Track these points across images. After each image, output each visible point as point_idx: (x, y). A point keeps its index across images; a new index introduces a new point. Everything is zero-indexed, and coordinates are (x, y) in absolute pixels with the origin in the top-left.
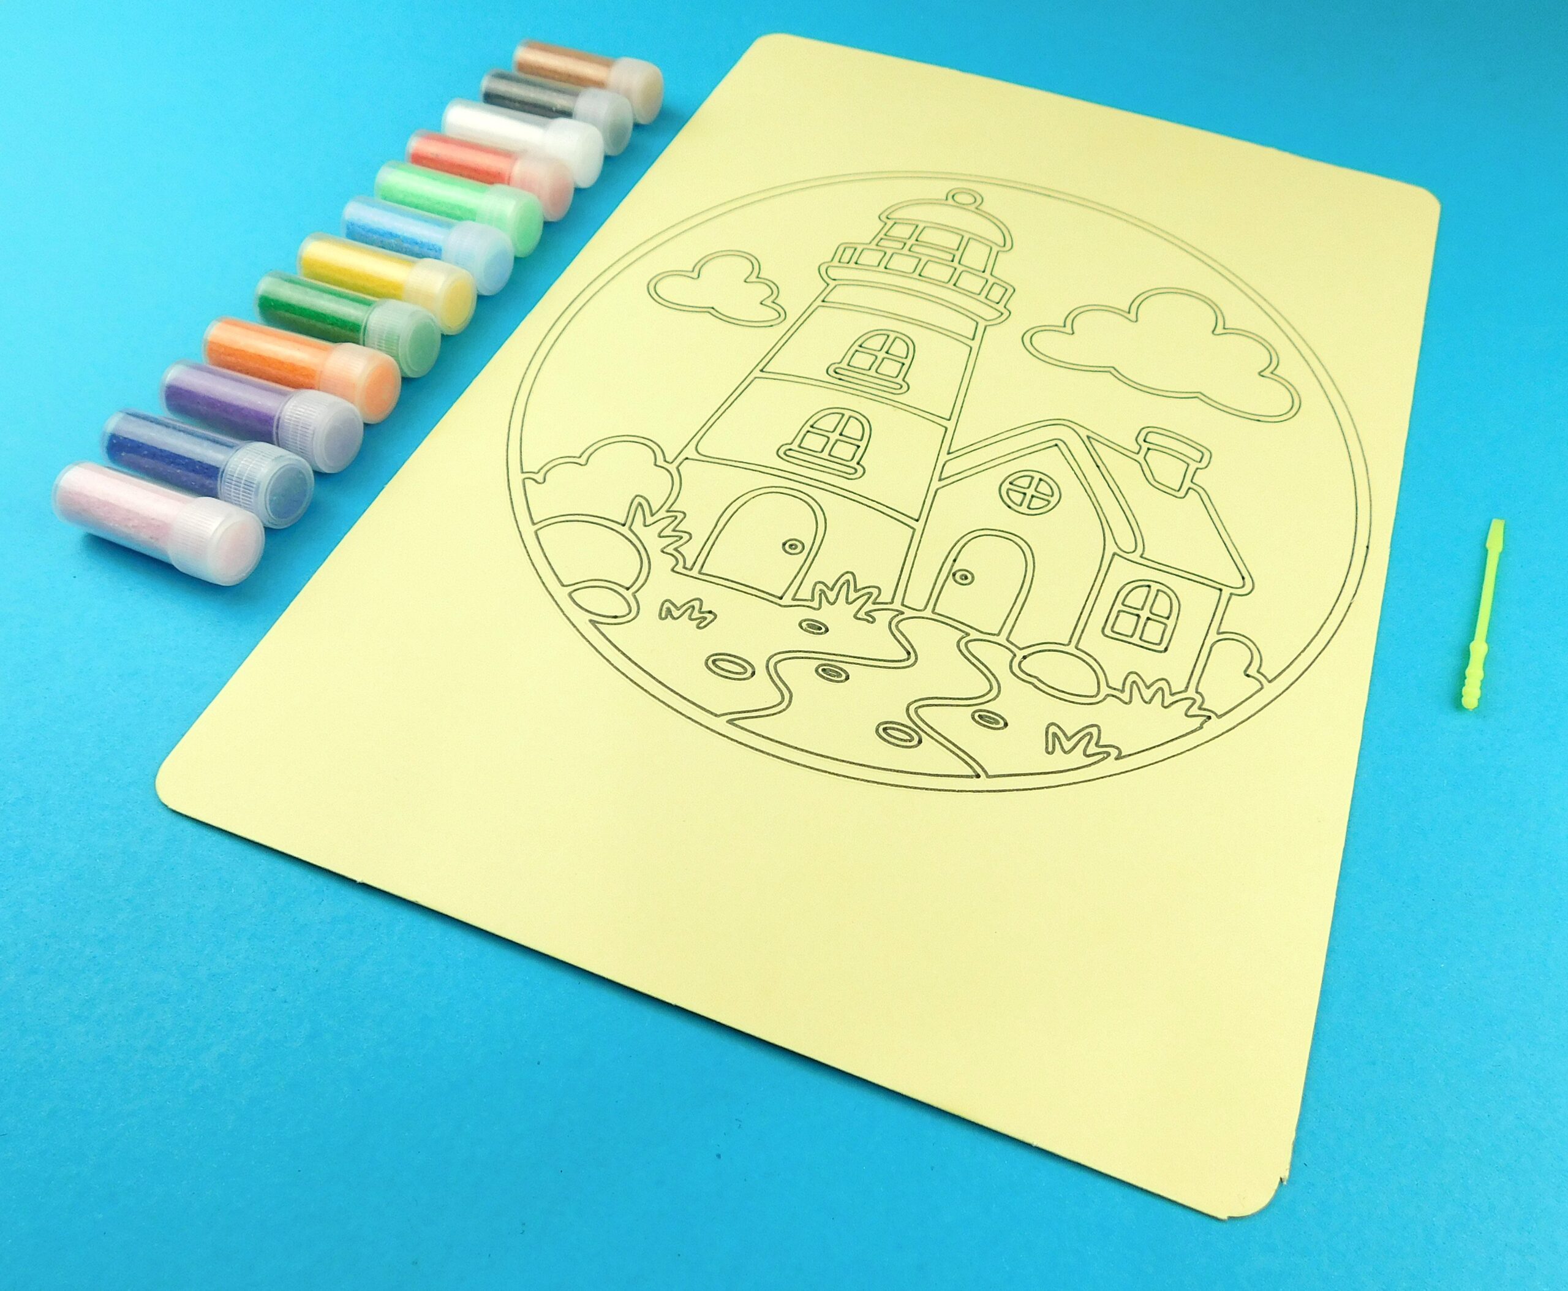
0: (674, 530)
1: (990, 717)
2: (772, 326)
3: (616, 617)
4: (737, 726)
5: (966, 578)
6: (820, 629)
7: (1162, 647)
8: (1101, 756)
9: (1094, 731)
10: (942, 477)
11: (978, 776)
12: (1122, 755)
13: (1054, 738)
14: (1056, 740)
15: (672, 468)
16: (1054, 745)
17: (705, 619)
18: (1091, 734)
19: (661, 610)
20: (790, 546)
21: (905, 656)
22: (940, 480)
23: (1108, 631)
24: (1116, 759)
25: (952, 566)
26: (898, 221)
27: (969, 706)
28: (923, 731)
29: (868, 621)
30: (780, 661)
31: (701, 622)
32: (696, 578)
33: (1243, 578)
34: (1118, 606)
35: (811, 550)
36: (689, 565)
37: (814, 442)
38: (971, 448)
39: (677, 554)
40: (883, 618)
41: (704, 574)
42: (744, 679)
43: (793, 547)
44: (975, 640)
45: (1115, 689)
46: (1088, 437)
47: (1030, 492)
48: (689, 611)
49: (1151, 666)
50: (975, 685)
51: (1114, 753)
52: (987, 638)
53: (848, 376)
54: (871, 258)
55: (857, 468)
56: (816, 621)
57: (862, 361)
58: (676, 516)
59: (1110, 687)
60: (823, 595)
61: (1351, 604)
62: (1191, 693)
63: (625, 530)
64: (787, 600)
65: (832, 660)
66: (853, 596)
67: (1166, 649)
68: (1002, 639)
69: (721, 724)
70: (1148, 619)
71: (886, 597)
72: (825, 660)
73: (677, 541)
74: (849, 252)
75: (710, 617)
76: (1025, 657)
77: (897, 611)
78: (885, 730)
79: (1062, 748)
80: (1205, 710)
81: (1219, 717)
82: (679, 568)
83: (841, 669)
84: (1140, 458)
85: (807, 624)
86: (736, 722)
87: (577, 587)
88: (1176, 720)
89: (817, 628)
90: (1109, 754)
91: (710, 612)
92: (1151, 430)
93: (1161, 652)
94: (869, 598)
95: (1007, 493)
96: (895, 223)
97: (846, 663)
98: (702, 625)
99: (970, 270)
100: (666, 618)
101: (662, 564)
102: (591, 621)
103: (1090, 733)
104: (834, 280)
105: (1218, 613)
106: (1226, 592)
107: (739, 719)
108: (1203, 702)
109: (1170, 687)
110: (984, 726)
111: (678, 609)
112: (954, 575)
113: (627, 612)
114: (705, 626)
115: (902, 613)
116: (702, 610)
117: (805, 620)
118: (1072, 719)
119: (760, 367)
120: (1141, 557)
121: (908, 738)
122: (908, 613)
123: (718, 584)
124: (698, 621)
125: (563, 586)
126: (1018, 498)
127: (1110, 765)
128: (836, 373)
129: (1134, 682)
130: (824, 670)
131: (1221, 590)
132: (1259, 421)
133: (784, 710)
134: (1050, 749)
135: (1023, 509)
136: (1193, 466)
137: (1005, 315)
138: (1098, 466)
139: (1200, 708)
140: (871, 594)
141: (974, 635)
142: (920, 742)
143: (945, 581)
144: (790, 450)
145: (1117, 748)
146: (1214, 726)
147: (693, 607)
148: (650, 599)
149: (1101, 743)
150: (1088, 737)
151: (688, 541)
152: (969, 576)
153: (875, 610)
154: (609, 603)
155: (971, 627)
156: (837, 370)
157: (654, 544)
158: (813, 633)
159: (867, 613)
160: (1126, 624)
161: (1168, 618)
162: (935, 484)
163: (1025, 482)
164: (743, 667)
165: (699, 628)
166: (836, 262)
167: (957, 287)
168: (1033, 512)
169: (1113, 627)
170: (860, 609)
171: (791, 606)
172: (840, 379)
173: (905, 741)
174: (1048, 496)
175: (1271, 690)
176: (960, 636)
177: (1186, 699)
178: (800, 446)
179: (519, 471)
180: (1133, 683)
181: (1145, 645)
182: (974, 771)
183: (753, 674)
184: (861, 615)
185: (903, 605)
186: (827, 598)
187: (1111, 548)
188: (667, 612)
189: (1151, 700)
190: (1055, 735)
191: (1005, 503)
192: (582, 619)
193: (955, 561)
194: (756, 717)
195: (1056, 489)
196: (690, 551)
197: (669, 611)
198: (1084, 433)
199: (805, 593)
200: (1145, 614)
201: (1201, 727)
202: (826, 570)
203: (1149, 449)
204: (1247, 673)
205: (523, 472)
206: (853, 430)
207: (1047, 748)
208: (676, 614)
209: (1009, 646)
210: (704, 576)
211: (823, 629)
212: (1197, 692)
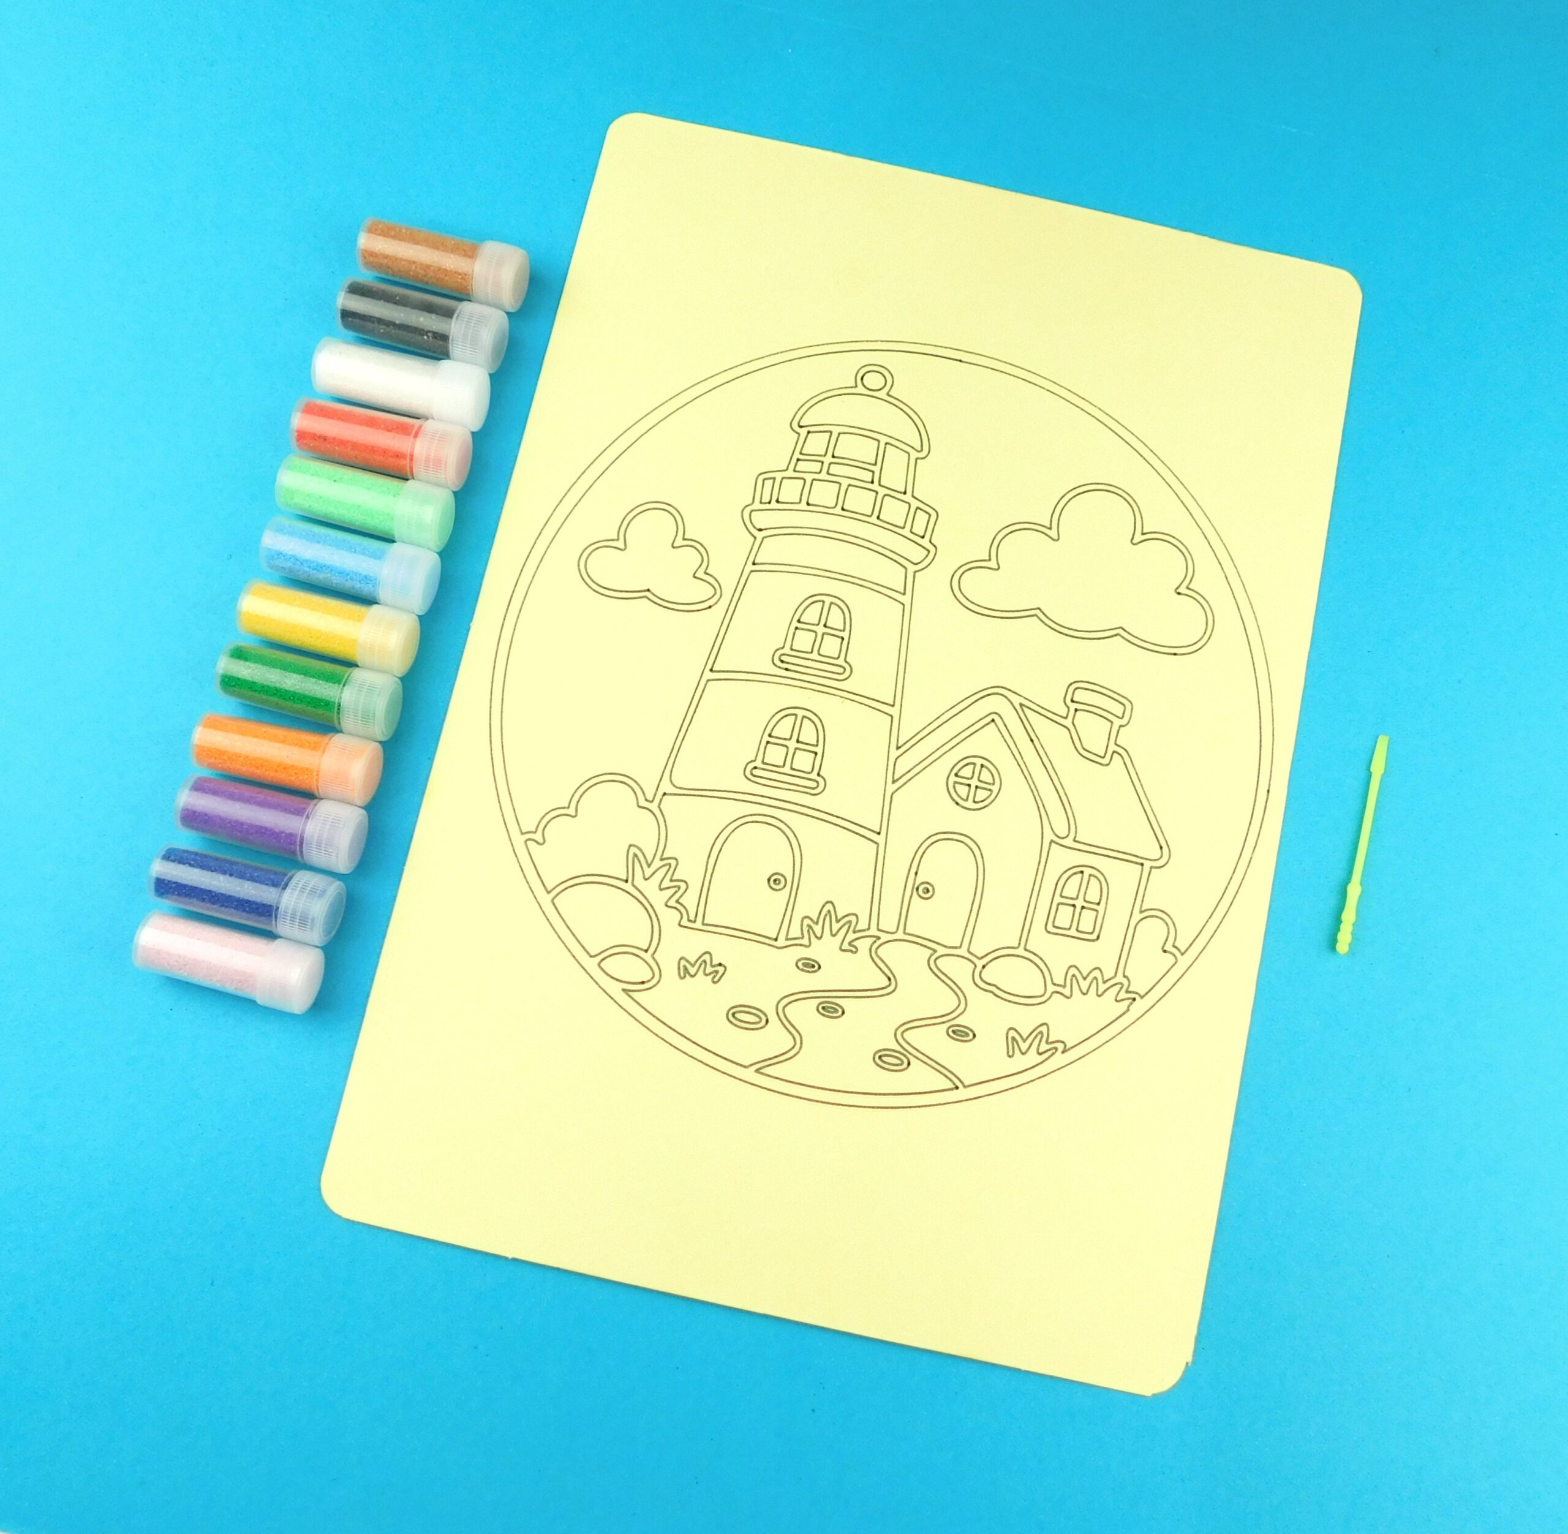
0: (671, 880)
1: (961, 1031)
2: (710, 607)
3: (643, 983)
4: (763, 1074)
5: (926, 891)
6: (813, 966)
7: (1094, 936)
8: (1050, 1053)
9: (1044, 1029)
10: (895, 779)
11: (957, 1088)
12: (1067, 1048)
13: (1013, 1042)
14: (1015, 1043)
15: (654, 807)
16: (1013, 1048)
17: (717, 972)
18: (1041, 1033)
19: (679, 968)
20: (775, 881)
21: (887, 982)
22: (894, 782)
23: (1050, 928)
24: (1063, 1052)
25: (915, 879)
26: (811, 429)
27: (943, 1023)
28: (910, 1053)
29: (851, 951)
30: (786, 1006)
31: (714, 977)
32: (701, 930)
33: (1161, 848)
34: (1058, 899)
35: (793, 883)
36: (692, 918)
37: (775, 755)
38: (918, 738)
39: (679, 907)
40: (863, 945)
41: (707, 925)
42: (761, 1028)
43: (777, 882)
44: (942, 956)
45: (1058, 985)
46: (1021, 705)
47: (974, 782)
48: (703, 966)
49: (1085, 956)
50: (946, 1002)
51: (1060, 1047)
52: (952, 952)
53: (794, 664)
54: (791, 491)
55: (816, 782)
56: (809, 959)
57: (804, 641)
58: (670, 863)
59: (1055, 984)
60: (811, 931)
61: (1251, 858)
62: (1120, 978)
63: (628, 887)
64: (782, 942)
65: (828, 997)
66: (836, 927)
67: (1098, 937)
68: (963, 952)
69: (750, 1075)
70: (1083, 907)
71: (862, 925)
72: (823, 997)
73: (676, 892)
74: (769, 483)
75: (721, 969)
76: (984, 967)
77: (874, 936)
78: (880, 1057)
79: (1020, 1050)
80: (1130, 992)
81: (1142, 997)
82: (685, 922)
83: (837, 1004)
84: (1068, 722)
85: (803, 964)
86: (762, 1071)
87: (603, 956)
88: (1108, 1007)
89: (811, 966)
90: (1056, 1049)
91: (720, 965)
92: (1075, 685)
93: (1093, 941)
94: (849, 927)
95: (954, 787)
96: (809, 432)
97: (840, 997)
98: (716, 979)
99: (892, 493)
100: (685, 977)
101: (669, 918)
102: (624, 990)
103: (1041, 1031)
104: (760, 530)
105: (1140, 892)
106: (1147, 864)
107: (764, 1067)
108: (1129, 986)
109: (1102, 976)
110: (957, 1040)
111: (693, 965)
112: (917, 889)
113: (651, 975)
114: (719, 980)
115: (879, 938)
116: (713, 964)
117: (799, 960)
118: (1026, 1020)
119: (709, 666)
120: (1075, 841)
121: (899, 1062)
122: (885, 937)
123: (721, 934)
124: (712, 975)
125: (591, 956)
126: (963, 791)
127: (1059, 1059)
128: (782, 661)
129: (1074, 976)
130: (823, 1008)
131: (1142, 865)
132: (1175, 654)
133: (798, 1052)
134: (1011, 1054)
135: (970, 804)
136: (1117, 722)
137: (932, 552)
138: (1032, 741)
139: (1127, 992)
140: (850, 922)
141: (941, 951)
142: (909, 1064)
143: (911, 897)
144: (755, 768)
145: (1063, 1042)
146: (1140, 1006)
147: (705, 961)
148: (668, 959)
149: (1050, 1040)
150: (1040, 1036)
151: (686, 890)
152: (930, 889)
153: (856, 939)
154: (634, 969)
155: (937, 943)
156: (783, 658)
157: (658, 899)
158: (808, 972)
159: (850, 944)
160: (1064, 917)
161: (1098, 904)
162: (891, 788)
163: (967, 772)
164: (758, 1016)
165: (714, 982)
166: (757, 505)
167: (881, 520)
168: (981, 806)
169: (1054, 922)
170: (843, 940)
171: (786, 947)
172: (787, 669)
173: (897, 1065)
174: (990, 784)
175: (1184, 961)
176: (929, 955)
177: (1116, 984)
178: (764, 763)
179: (519, 833)
180: (1074, 974)
181: (1082, 937)
182: (954, 1084)
183: (767, 1021)
184: (846, 946)
185: (879, 930)
186: (814, 933)
187: (1049, 836)
188: (684, 973)
189: (1088, 991)
190: (1014, 1039)
191: (954, 800)
192: (615, 989)
193: (916, 873)
194: (777, 1063)
195: (996, 773)
196: (690, 901)
197: (686, 969)
198: (1017, 700)
199: (795, 932)
200: (1079, 903)
201: (1128, 1010)
202: (808, 905)
203: (1076, 710)
204: (1165, 949)
205: (522, 834)
206: (808, 734)
207: (1008, 1052)
208: (692, 971)
209: (970, 957)
210: (709, 928)
211: (817, 967)
212: (1125, 976)
